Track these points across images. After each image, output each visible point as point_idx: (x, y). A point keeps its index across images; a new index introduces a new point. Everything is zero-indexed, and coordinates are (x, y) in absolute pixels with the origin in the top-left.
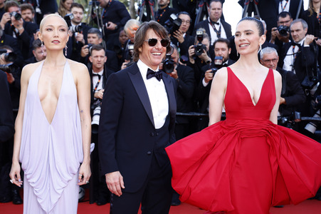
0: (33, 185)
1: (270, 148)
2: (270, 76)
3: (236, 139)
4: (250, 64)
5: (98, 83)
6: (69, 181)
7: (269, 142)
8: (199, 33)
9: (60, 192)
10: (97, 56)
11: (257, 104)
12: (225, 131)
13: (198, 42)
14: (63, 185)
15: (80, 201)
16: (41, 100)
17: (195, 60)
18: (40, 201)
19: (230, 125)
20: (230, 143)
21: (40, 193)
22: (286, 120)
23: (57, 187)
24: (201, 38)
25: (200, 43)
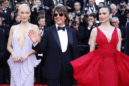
0: (14, 76)
1: (116, 61)
2: (116, 30)
3: (101, 57)
4: (106, 26)
5: (42, 32)
6: (29, 75)
7: (115, 59)
8: (85, 9)
9: (25, 80)
10: (43, 21)
11: (110, 42)
12: (96, 54)
13: (85, 13)
14: (26, 77)
15: (34, 84)
16: (18, 40)
17: (83, 21)
18: (16, 83)
19: (98, 51)
20: (98, 59)
21: (17, 80)
22: (124, 48)
23: (23, 78)
24: (86, 11)
25: (86, 13)
